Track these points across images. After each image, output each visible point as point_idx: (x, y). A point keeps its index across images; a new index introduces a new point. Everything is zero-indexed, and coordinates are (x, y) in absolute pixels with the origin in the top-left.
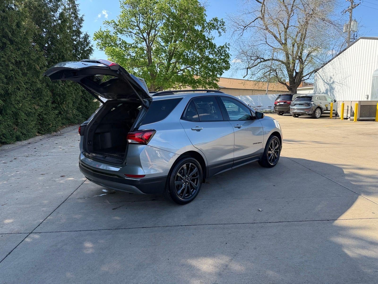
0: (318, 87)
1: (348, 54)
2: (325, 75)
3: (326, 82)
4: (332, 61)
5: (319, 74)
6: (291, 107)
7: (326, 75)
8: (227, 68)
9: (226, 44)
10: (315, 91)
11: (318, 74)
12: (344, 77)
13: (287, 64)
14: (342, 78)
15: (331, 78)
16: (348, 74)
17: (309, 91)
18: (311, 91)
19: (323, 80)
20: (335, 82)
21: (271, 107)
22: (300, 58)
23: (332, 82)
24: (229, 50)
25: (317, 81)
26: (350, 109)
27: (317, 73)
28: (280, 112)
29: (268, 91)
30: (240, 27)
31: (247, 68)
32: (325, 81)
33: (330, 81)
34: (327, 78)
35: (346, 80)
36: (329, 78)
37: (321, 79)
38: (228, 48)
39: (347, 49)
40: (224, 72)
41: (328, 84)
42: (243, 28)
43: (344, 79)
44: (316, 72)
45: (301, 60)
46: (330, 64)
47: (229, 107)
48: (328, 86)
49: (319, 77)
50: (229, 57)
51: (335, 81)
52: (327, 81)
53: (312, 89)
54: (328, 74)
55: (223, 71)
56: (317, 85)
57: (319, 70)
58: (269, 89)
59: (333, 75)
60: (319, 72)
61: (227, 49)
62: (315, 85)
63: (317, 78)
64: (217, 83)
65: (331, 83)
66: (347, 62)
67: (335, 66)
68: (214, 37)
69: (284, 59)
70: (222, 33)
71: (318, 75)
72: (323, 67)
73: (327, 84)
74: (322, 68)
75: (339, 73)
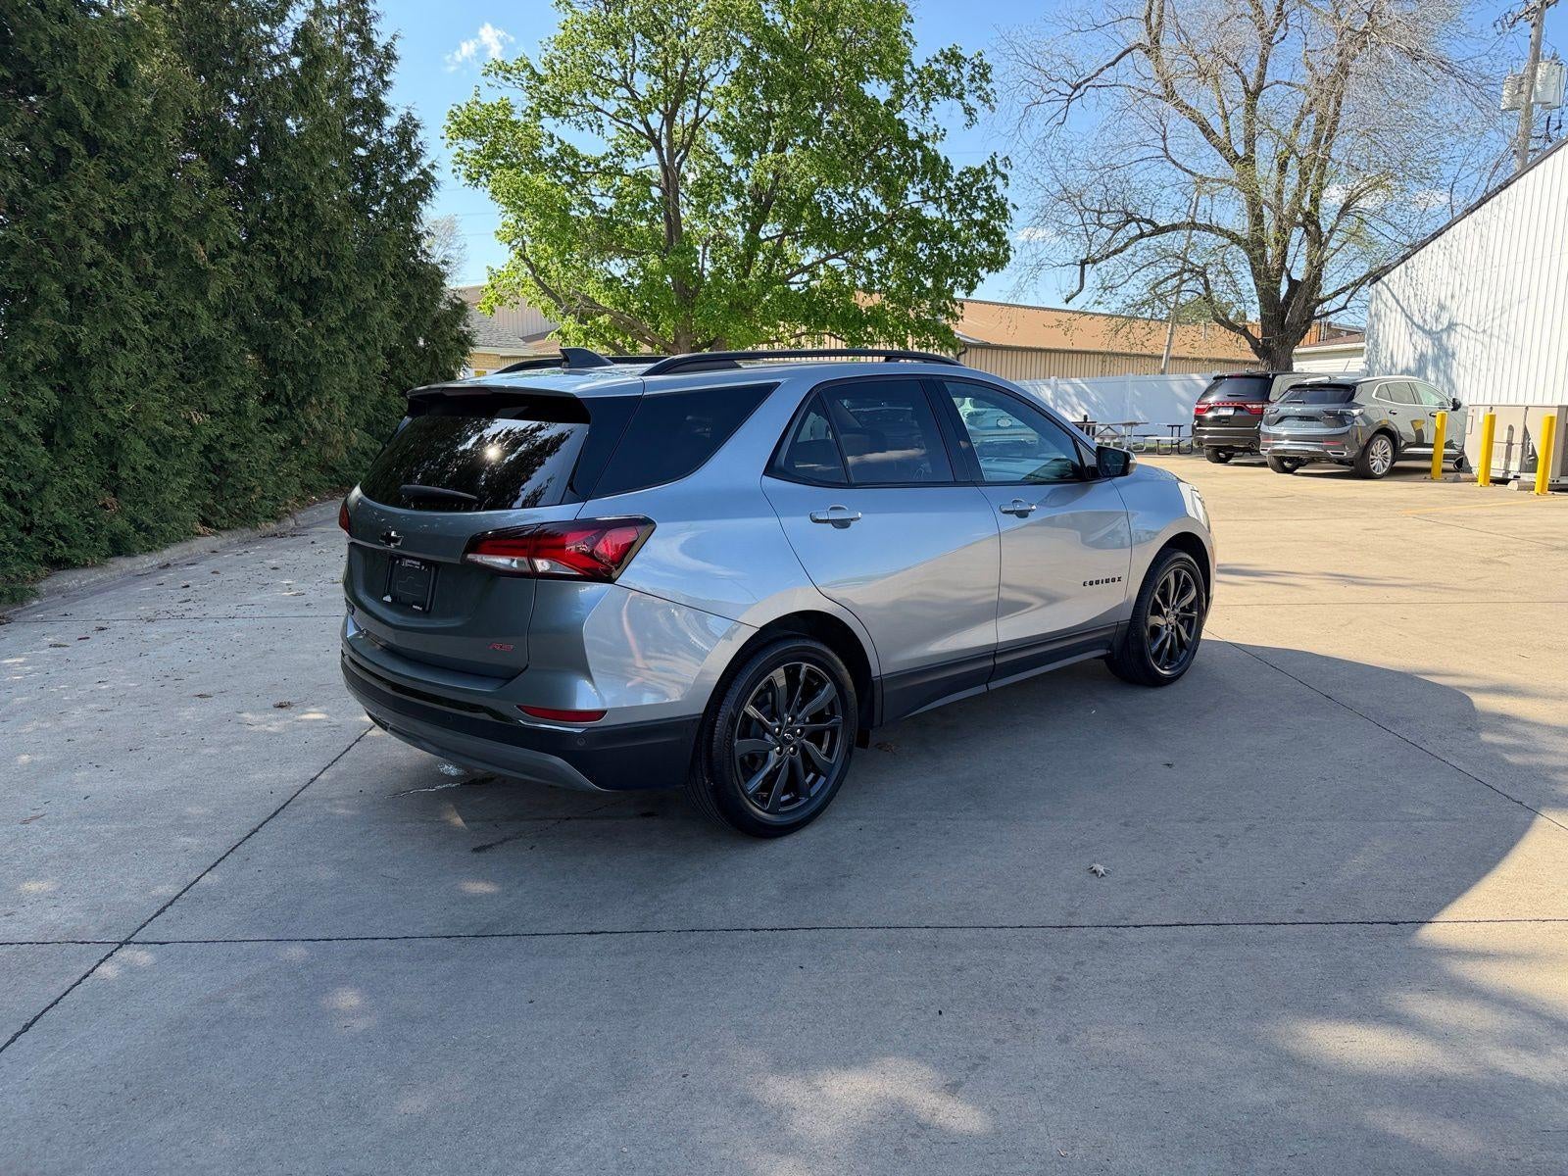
0: (1382, 346)
1: (1519, 208)
2: (1416, 295)
3: (1421, 323)
4: (1448, 235)
5: (1389, 289)
6: (1264, 428)
7: (1419, 293)
8: (996, 263)
9: (993, 160)
10: (1369, 359)
11: (1384, 287)
12: (1499, 306)
13: (1254, 246)
14: (1491, 308)
15: (1442, 307)
16: (1516, 292)
17: (1347, 360)
18: (1352, 360)
19: (1407, 316)
20: (1456, 324)
21: (1180, 426)
22: (1311, 220)
23: (1446, 323)
24: (1007, 184)
25: (1379, 320)
26: (1518, 438)
27: (1383, 283)
28: (1218, 449)
29: (1172, 358)
30: (1053, 85)
31: (1083, 263)
32: (1416, 320)
33: (1437, 320)
34: (1423, 306)
35: (1506, 316)
36: (1435, 309)
37: (1399, 310)
38: (1004, 177)
39: (1515, 184)
40: (982, 280)
41: (1429, 333)
42: (1069, 91)
43: (1498, 313)
44: (1379, 283)
45: (1312, 228)
46: (1439, 246)
48: (1428, 342)
49: (1391, 302)
50: (1005, 212)
51: (1458, 322)
52: (1425, 321)
53: (1358, 352)
54: (1431, 291)
55: (978, 276)
56: (1378, 336)
57: (1392, 273)
58: (1173, 353)
59: (1453, 297)
60: (1389, 280)
61: (998, 182)
62: (1370, 337)
63: (1381, 306)
64: (953, 327)
65: (1440, 327)
66: (1515, 243)
67: (1460, 257)
68: (944, 130)
69: (1241, 225)
70: (982, 112)
71: (1386, 295)
72: (1408, 258)
73: (1424, 331)
74: (1403, 265)
75: (1479, 285)
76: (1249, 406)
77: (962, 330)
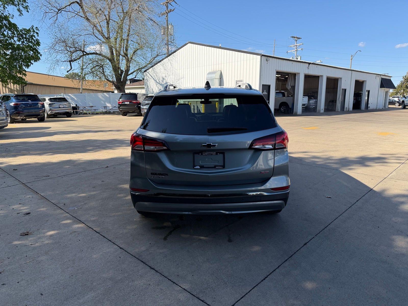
0: (149, 87)
1: (179, 57)
2: (156, 76)
3: (159, 82)
4: (162, 62)
5: (149, 73)
7: (157, 75)
8: (37, 59)
9: (33, 28)
10: (146, 90)
11: (148, 73)
12: (177, 79)
13: (112, 60)
14: (175, 78)
15: (164, 79)
16: (181, 76)
17: (141, 90)
18: (142, 90)
19: (155, 80)
20: (168, 83)
22: (126, 55)
23: (165, 83)
24: (38, 36)
25: (148, 81)
26: (196, 108)
27: (147, 72)
28: (124, 113)
30: (53, 8)
31: (70, 61)
32: (157, 81)
33: (163, 82)
34: (159, 78)
35: (179, 81)
36: (162, 79)
37: (152, 79)
38: (37, 33)
39: (177, 52)
40: (32, 64)
41: (161, 84)
42: (57, 11)
43: (177, 81)
44: (146, 72)
45: (126, 57)
46: (161, 64)
47: (60, 107)
48: (161, 87)
49: (150, 77)
50: (39, 45)
51: (168, 82)
52: (160, 82)
53: (143, 88)
54: (160, 75)
55: (31, 62)
56: (148, 85)
57: (149, 70)
58: (83, 88)
59: (166, 77)
60: (149, 72)
61: (35, 34)
62: (146, 85)
63: (148, 78)
64: (24, 77)
65: (164, 83)
66: (179, 65)
67: (166, 67)
68: (13, 15)
69: (109, 55)
70: (24, 12)
71: (148, 75)
72: (153, 67)
73: (160, 84)
74: (152, 68)
75: (172, 74)
76: (133, 101)
77: (28, 79)
